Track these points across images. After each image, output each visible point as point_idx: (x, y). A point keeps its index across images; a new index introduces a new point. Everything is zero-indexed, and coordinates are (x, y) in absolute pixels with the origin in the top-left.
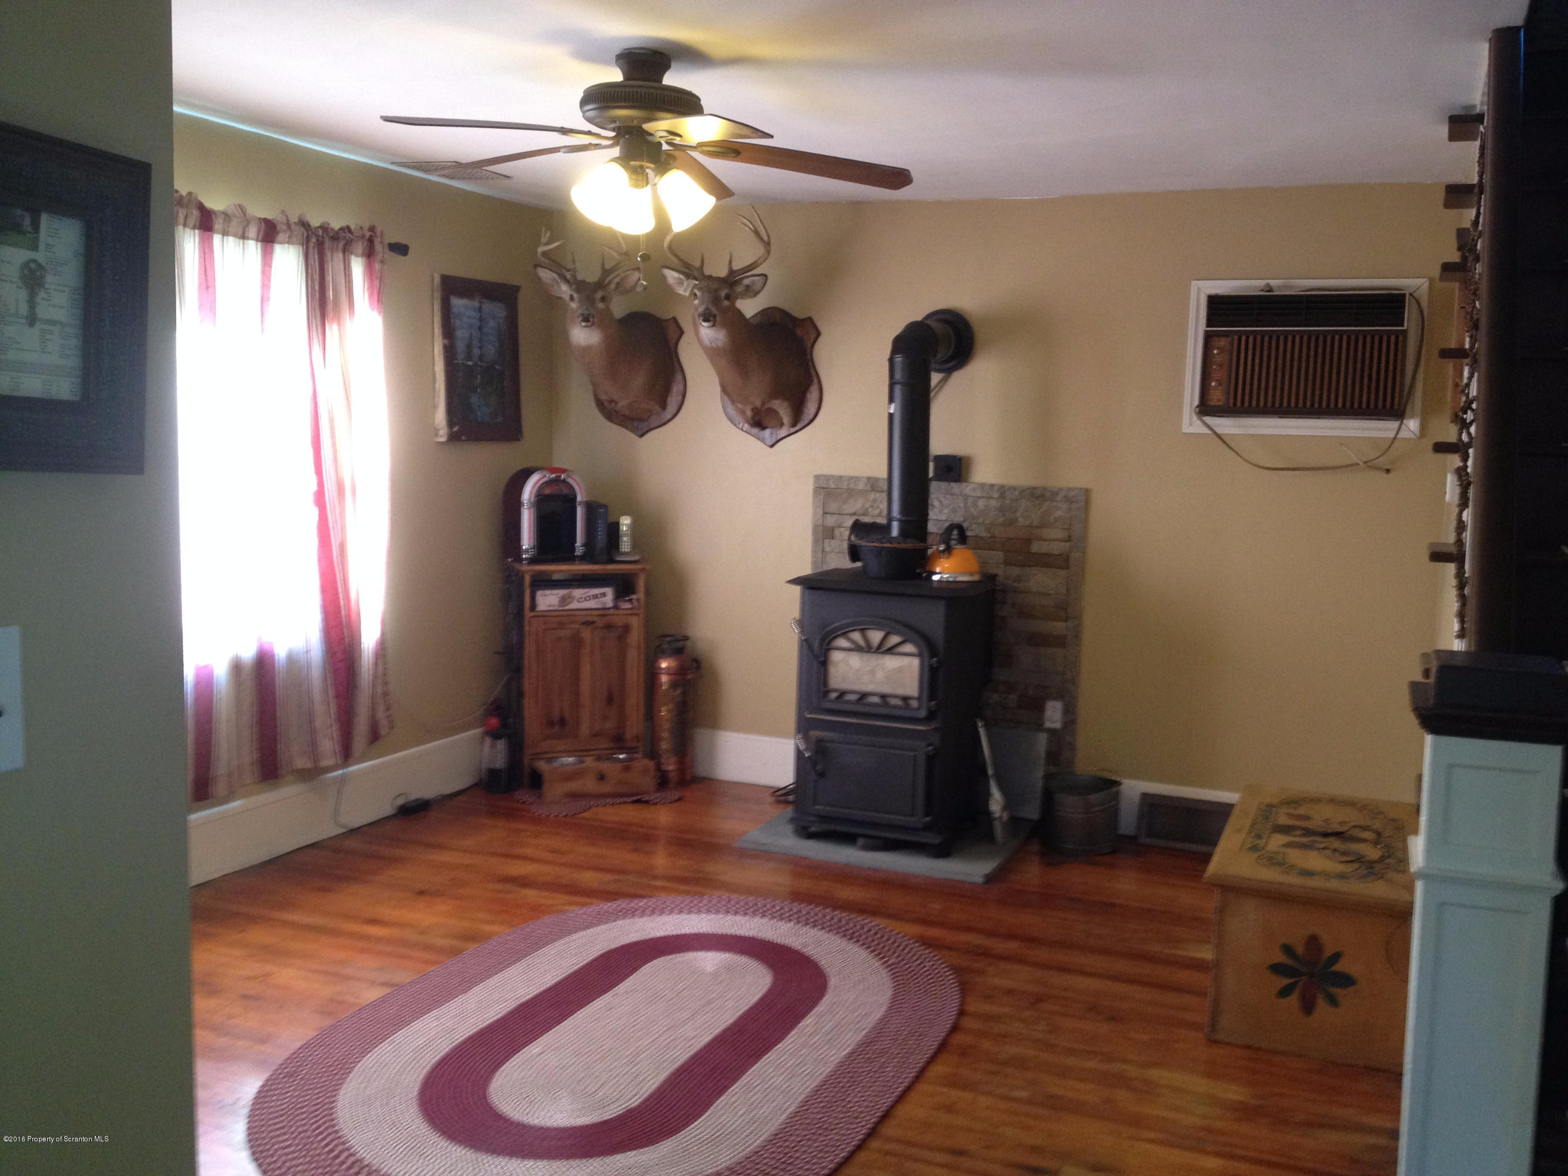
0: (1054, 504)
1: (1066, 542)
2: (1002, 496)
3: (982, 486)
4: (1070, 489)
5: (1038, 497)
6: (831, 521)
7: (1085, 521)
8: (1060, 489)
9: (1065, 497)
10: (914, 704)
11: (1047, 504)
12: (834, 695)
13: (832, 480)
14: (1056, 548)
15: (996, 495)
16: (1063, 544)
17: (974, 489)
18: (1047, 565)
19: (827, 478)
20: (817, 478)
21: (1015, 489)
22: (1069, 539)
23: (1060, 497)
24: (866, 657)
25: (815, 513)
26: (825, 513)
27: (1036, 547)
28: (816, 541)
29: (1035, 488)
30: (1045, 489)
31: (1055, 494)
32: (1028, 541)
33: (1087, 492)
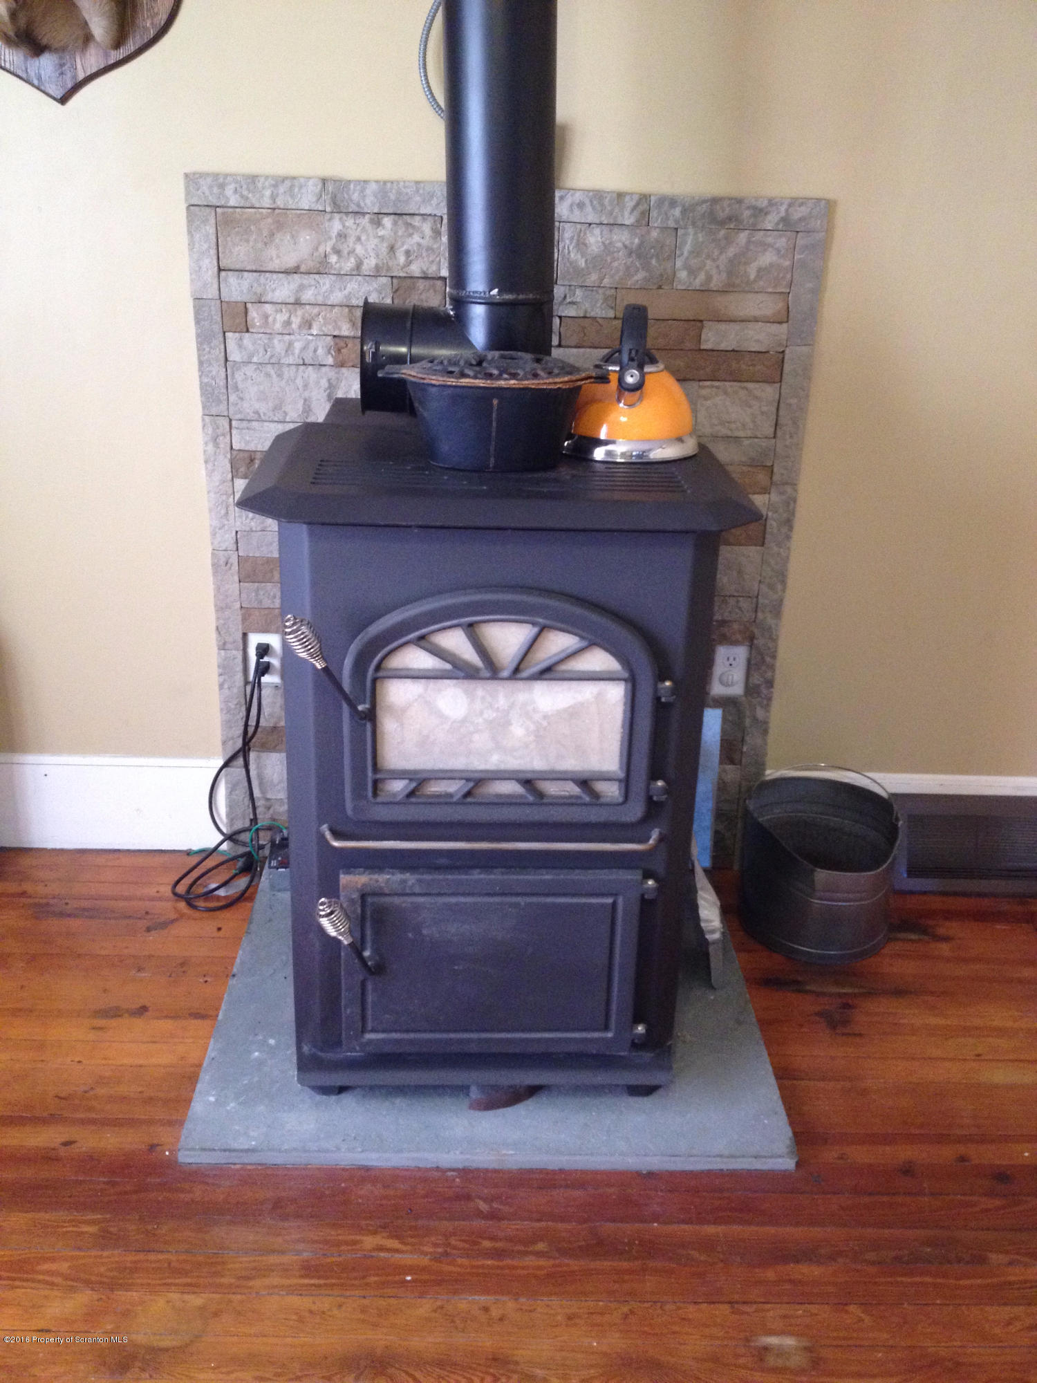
0: (759, 236)
1: (780, 323)
2: (644, 219)
3: (598, 196)
4: (794, 202)
5: (722, 223)
6: (237, 288)
7: (818, 277)
8: (772, 203)
9: (785, 220)
10: (611, 791)
11: (743, 237)
12: (398, 787)
13: (232, 186)
14: (758, 337)
15: (629, 220)
16: (774, 328)
17: (581, 205)
18: (736, 377)
19: (220, 181)
20: (192, 180)
21: (673, 202)
22: (783, 318)
23: (770, 221)
24: (481, 689)
25: (196, 271)
26: (220, 270)
27: (712, 338)
28: (203, 339)
29: (715, 201)
30: (740, 201)
31: (759, 212)
32: (697, 323)
33: (827, 208)
